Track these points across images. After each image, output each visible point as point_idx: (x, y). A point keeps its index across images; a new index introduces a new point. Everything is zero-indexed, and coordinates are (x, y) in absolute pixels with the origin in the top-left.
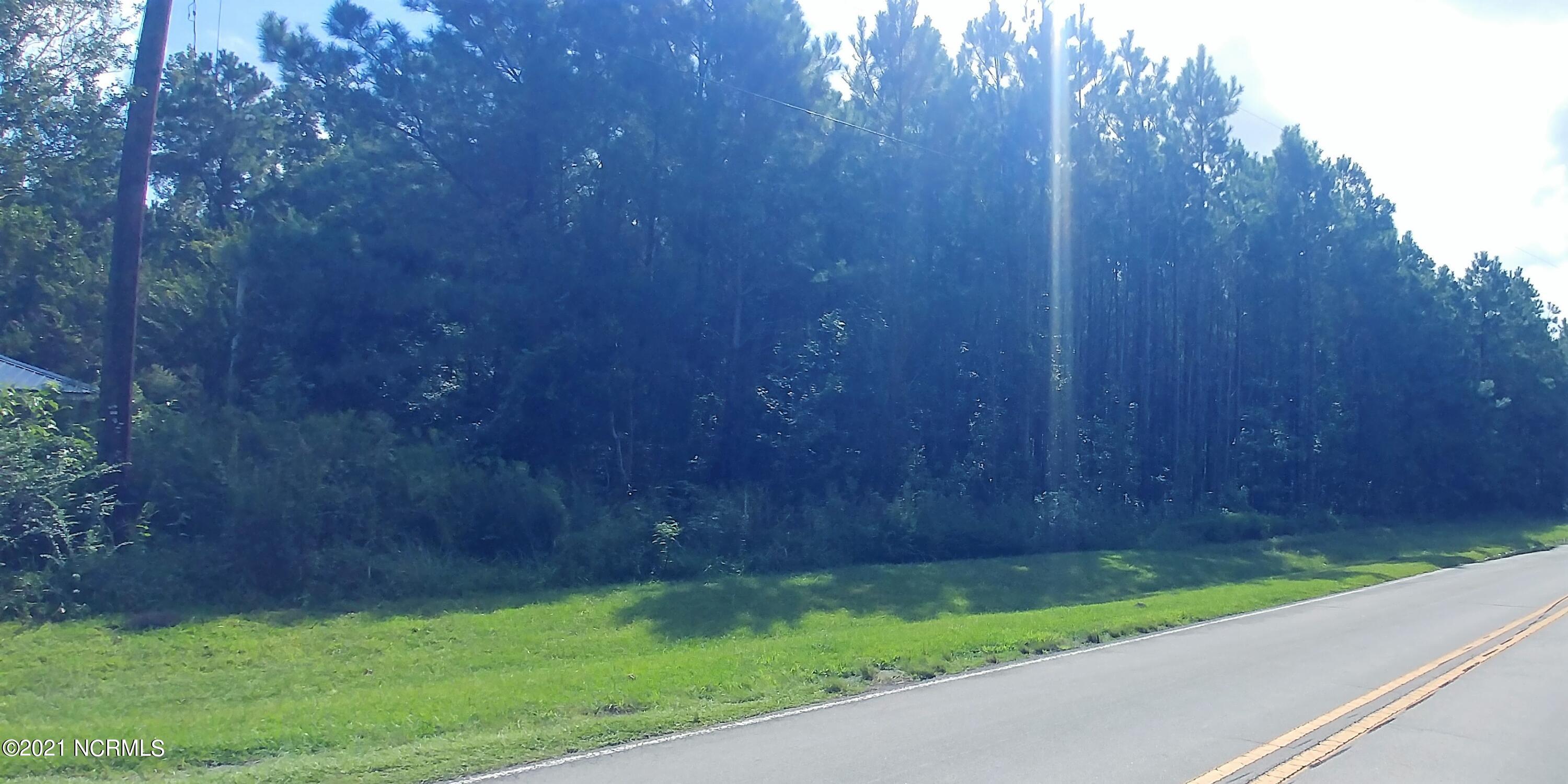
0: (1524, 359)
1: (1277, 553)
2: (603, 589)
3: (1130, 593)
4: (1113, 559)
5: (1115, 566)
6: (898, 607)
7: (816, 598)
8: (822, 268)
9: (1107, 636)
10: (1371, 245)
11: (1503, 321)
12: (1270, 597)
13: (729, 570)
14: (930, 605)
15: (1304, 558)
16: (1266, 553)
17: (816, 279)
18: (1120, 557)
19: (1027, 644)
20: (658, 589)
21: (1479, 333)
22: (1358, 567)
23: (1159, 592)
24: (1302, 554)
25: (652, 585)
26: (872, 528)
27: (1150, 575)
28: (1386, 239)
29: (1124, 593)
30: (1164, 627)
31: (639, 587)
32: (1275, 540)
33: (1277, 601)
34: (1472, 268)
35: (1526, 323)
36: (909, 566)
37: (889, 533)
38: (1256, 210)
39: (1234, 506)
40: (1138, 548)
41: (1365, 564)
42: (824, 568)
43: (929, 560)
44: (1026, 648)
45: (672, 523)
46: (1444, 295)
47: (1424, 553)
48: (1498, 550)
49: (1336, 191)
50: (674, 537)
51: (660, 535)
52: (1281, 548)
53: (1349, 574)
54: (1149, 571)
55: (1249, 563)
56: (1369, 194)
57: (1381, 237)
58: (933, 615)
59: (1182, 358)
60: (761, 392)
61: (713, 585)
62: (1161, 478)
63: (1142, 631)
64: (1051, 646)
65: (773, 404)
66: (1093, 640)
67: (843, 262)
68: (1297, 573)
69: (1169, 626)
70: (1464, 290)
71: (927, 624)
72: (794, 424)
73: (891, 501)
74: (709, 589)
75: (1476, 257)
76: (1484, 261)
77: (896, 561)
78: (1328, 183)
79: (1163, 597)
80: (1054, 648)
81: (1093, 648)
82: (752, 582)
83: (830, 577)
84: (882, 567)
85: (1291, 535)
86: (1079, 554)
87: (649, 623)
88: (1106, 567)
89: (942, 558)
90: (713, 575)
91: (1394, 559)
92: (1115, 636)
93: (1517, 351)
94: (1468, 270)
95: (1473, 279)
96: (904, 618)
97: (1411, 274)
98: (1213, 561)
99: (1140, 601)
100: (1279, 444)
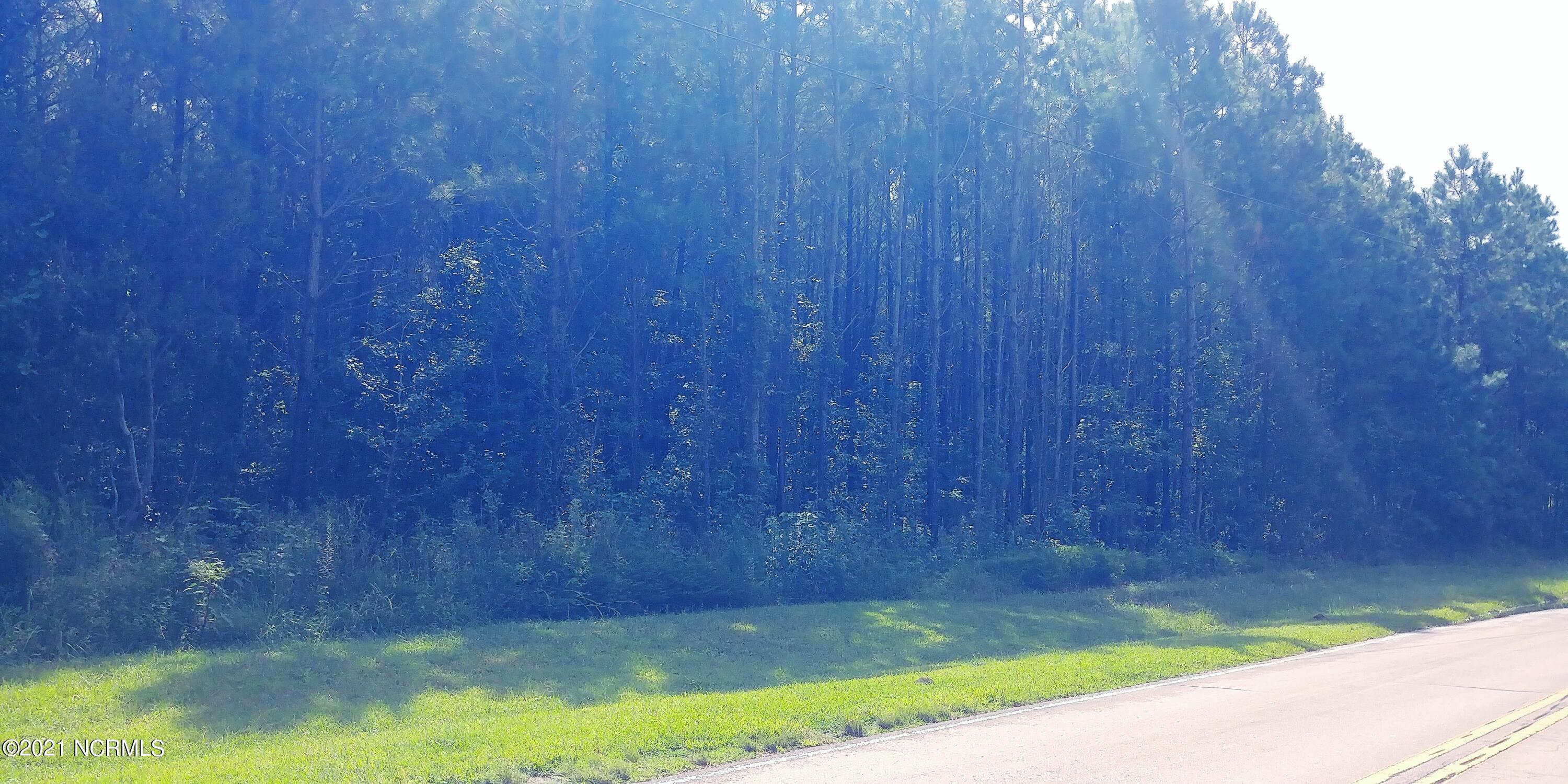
0: (1529, 313)
1: (1134, 608)
2: (106, 662)
3: (909, 664)
4: (885, 614)
5: (888, 624)
6: (560, 685)
7: (435, 671)
8: (446, 179)
9: (875, 726)
10: (1284, 136)
11: (1494, 253)
12: (1125, 671)
13: (303, 634)
14: (607, 681)
15: (1178, 615)
16: (1118, 607)
17: (435, 194)
18: (895, 612)
19: (752, 738)
20: (192, 661)
21: (1455, 271)
22: (1263, 630)
23: (953, 663)
24: (1174, 609)
25: (181, 655)
26: (521, 568)
27: (940, 638)
28: (1308, 127)
29: (899, 664)
30: (963, 714)
31: (163, 658)
32: (1132, 588)
33: (1134, 677)
34: (1444, 172)
35: (1531, 256)
36: (579, 624)
37: (548, 574)
38: (1103, 88)
39: (1070, 537)
40: (922, 598)
41: (1274, 626)
42: (449, 628)
43: (610, 614)
44: (751, 743)
45: (214, 561)
46: (1397, 213)
47: (1368, 610)
48: (1486, 606)
49: (1232, 55)
50: (217, 583)
51: (195, 579)
52: (1142, 600)
53: (1251, 640)
54: (939, 631)
55: (1091, 621)
56: (1282, 60)
57: (1299, 125)
58: (611, 696)
59: (988, 314)
60: (352, 364)
61: (277, 654)
62: (956, 494)
63: (927, 719)
64: (789, 740)
65: (372, 383)
66: (853, 732)
67: (478, 169)
68: (1166, 637)
69: (967, 712)
70: (1432, 205)
71: (602, 709)
72: (405, 412)
73: (551, 525)
74: (270, 661)
75: (1452, 154)
76: (1463, 160)
77: (558, 616)
78: (1217, 41)
79: (960, 670)
80: (793, 744)
81: (853, 743)
82: (337, 649)
83: (459, 640)
84: (537, 626)
85: (1157, 580)
86: (833, 605)
87: (174, 712)
88: (875, 625)
89: (627, 611)
90: (276, 640)
91: (1320, 618)
92: (886, 726)
93: (1517, 299)
94: (1438, 175)
95: (1447, 187)
96: (570, 701)
97: (1348, 182)
98: (1037, 617)
99: (925, 675)
100: (1139, 443)
